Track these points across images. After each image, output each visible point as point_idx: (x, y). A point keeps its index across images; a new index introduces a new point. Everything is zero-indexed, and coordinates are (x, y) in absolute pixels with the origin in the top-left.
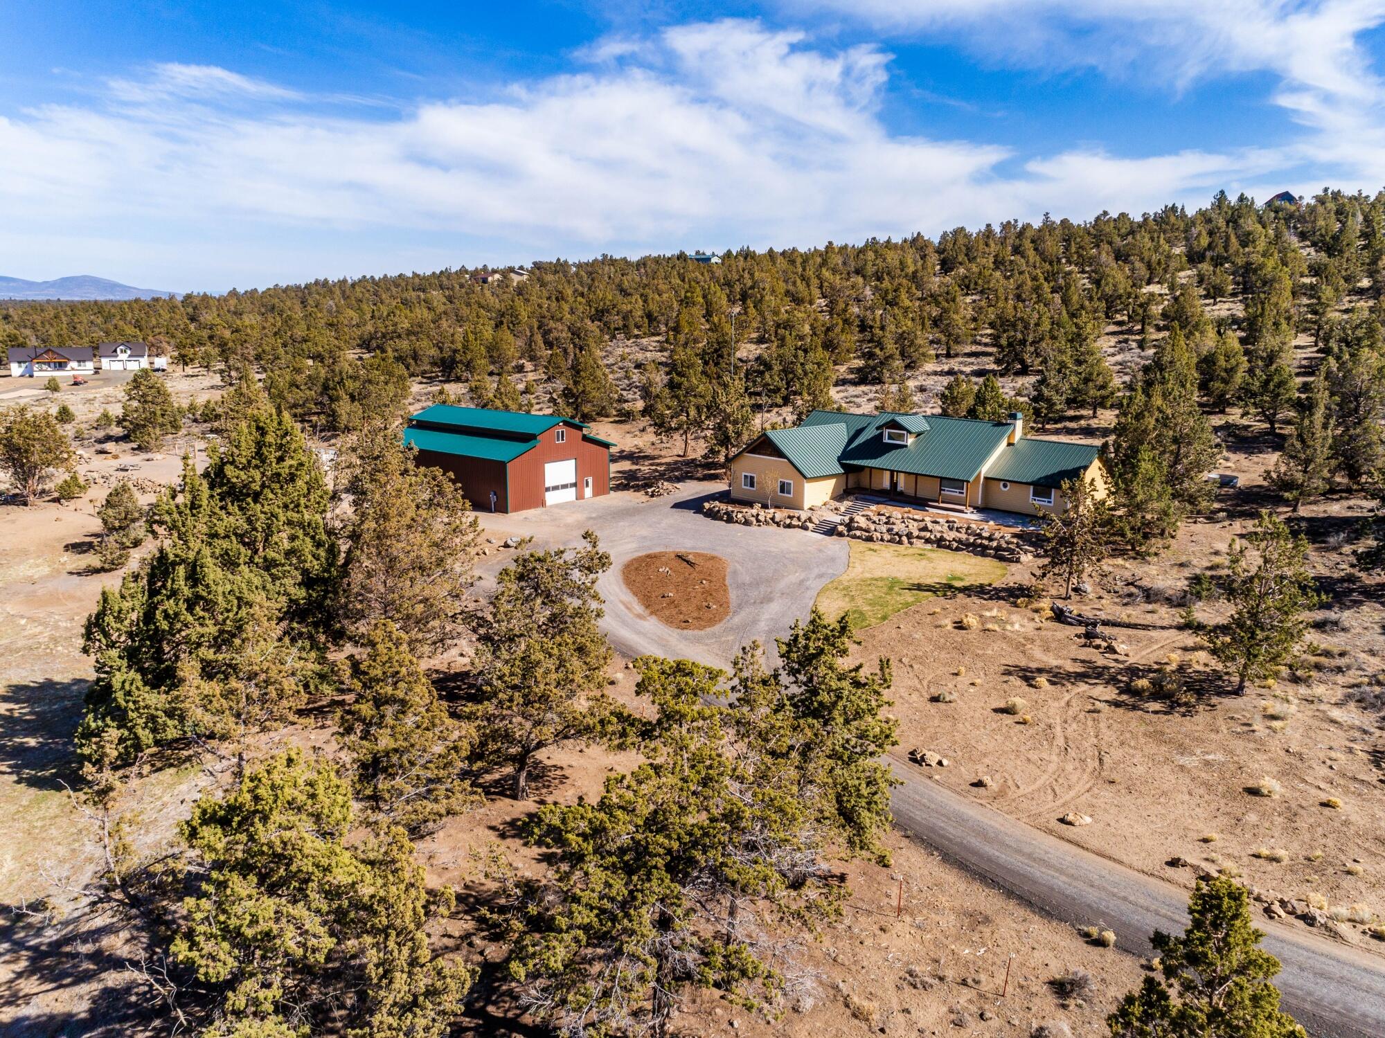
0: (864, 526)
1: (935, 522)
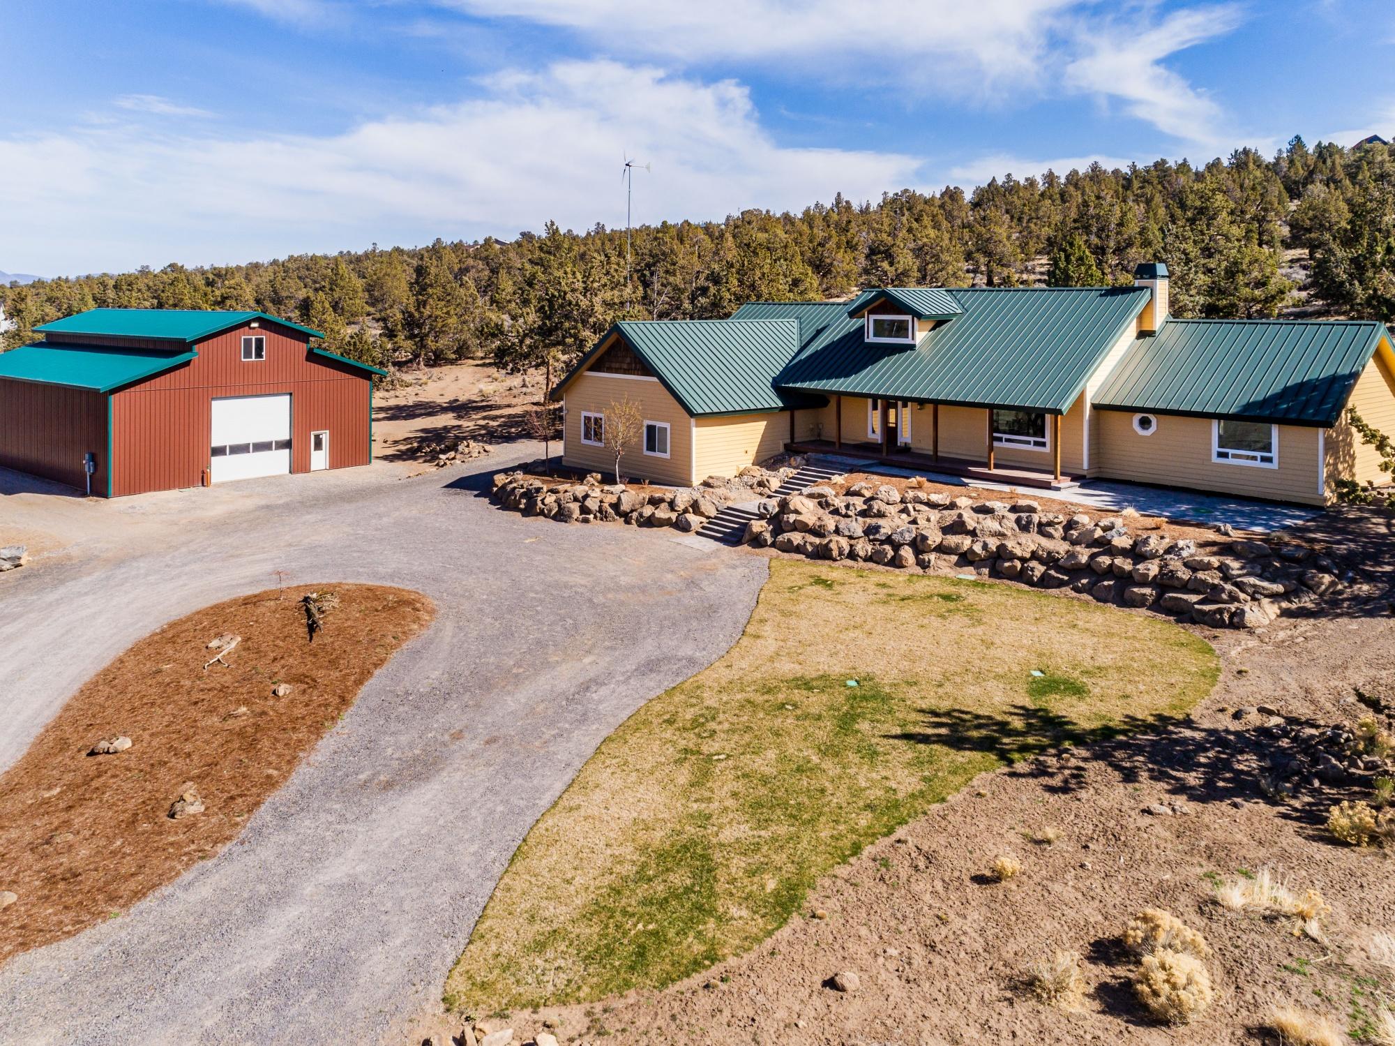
0: (810, 520)
1: (984, 510)
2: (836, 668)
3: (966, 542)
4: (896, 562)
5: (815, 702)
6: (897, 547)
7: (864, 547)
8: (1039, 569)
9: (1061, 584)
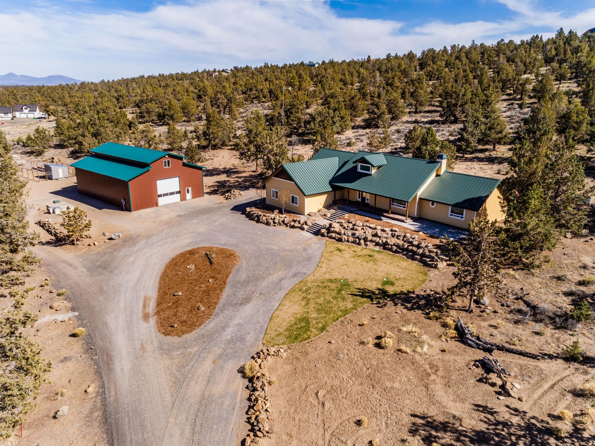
0: (337, 230)
1: (383, 230)
2: (339, 277)
3: (377, 239)
4: (359, 244)
5: (333, 286)
6: (360, 239)
7: (351, 239)
8: (395, 248)
9: (399, 253)
